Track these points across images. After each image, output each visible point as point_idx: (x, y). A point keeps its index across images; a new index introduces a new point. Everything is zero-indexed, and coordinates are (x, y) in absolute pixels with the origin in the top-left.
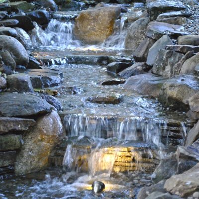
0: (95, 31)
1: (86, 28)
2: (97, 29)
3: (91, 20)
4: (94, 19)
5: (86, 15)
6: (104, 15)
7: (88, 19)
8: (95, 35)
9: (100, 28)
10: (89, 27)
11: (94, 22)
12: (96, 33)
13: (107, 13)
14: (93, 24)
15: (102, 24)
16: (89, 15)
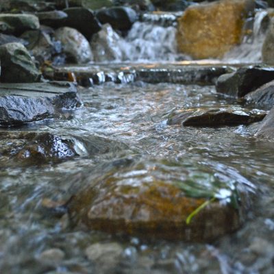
0: (211, 39)
1: (195, 33)
2: (213, 35)
3: (204, 20)
4: (209, 19)
5: (196, 12)
6: (227, 11)
7: (199, 19)
8: (209, 45)
9: (218, 34)
10: (200, 32)
11: (208, 24)
12: (211, 42)
13: (231, 8)
14: (206, 27)
15: (223, 26)
16: (200, 12)
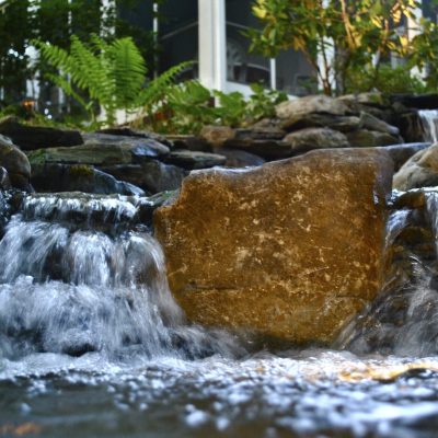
0: (285, 277)
1: (225, 257)
2: (292, 265)
3: (252, 213)
5: (220, 189)
7: (232, 211)
8: (282, 293)
9: (309, 260)
10: (243, 253)
11: (267, 227)
12: (286, 285)
14: (262, 236)
15: (321, 234)
16: (232, 189)
